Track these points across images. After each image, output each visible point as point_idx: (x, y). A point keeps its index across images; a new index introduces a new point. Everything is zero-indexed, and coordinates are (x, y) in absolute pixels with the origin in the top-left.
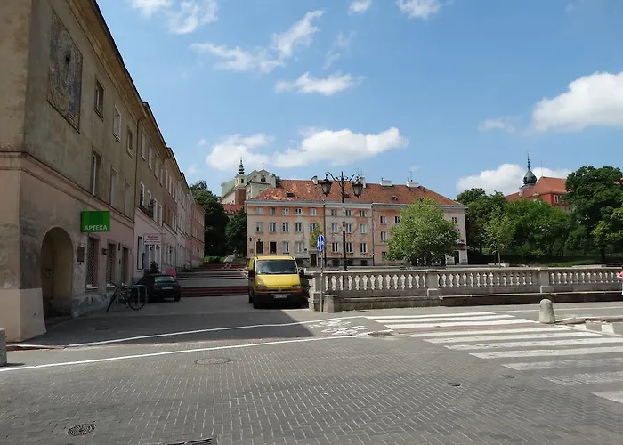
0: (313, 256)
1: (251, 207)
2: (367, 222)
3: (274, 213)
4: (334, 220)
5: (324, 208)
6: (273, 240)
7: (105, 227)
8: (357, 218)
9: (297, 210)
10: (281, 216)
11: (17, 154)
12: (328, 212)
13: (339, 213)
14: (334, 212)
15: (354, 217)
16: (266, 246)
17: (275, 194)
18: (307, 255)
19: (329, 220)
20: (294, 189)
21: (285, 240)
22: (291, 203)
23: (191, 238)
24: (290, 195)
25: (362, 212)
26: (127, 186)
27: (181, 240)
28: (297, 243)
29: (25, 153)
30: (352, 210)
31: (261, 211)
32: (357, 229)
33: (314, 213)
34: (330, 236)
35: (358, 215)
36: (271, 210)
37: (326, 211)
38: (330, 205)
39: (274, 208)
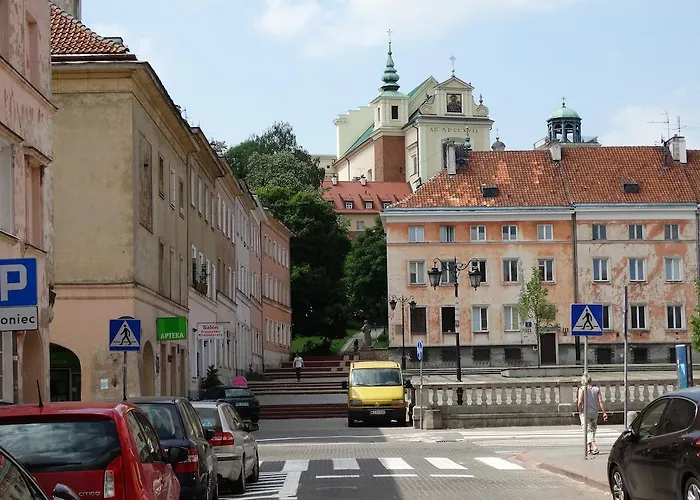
0: (547, 341)
1: (394, 226)
2: (683, 253)
3: (449, 239)
4: (599, 250)
5: (574, 223)
6: (447, 303)
7: (182, 335)
8: (658, 243)
9: (508, 228)
10: (468, 244)
11: (130, 285)
12: (583, 232)
13: (612, 233)
14: (599, 232)
15: (649, 241)
16: (433, 317)
17: (452, 192)
18: (532, 338)
19: (586, 252)
20: (502, 176)
21: (479, 302)
22: (491, 211)
23: (260, 302)
24: (491, 193)
25: (671, 228)
26: (181, 260)
27: (243, 313)
28: (507, 308)
29: (136, 284)
30: (646, 223)
31: (419, 235)
32: (657, 270)
33: (547, 235)
34: (590, 290)
35: (661, 236)
36: (443, 232)
37: (579, 229)
38: (589, 213)
39: (450, 227)
